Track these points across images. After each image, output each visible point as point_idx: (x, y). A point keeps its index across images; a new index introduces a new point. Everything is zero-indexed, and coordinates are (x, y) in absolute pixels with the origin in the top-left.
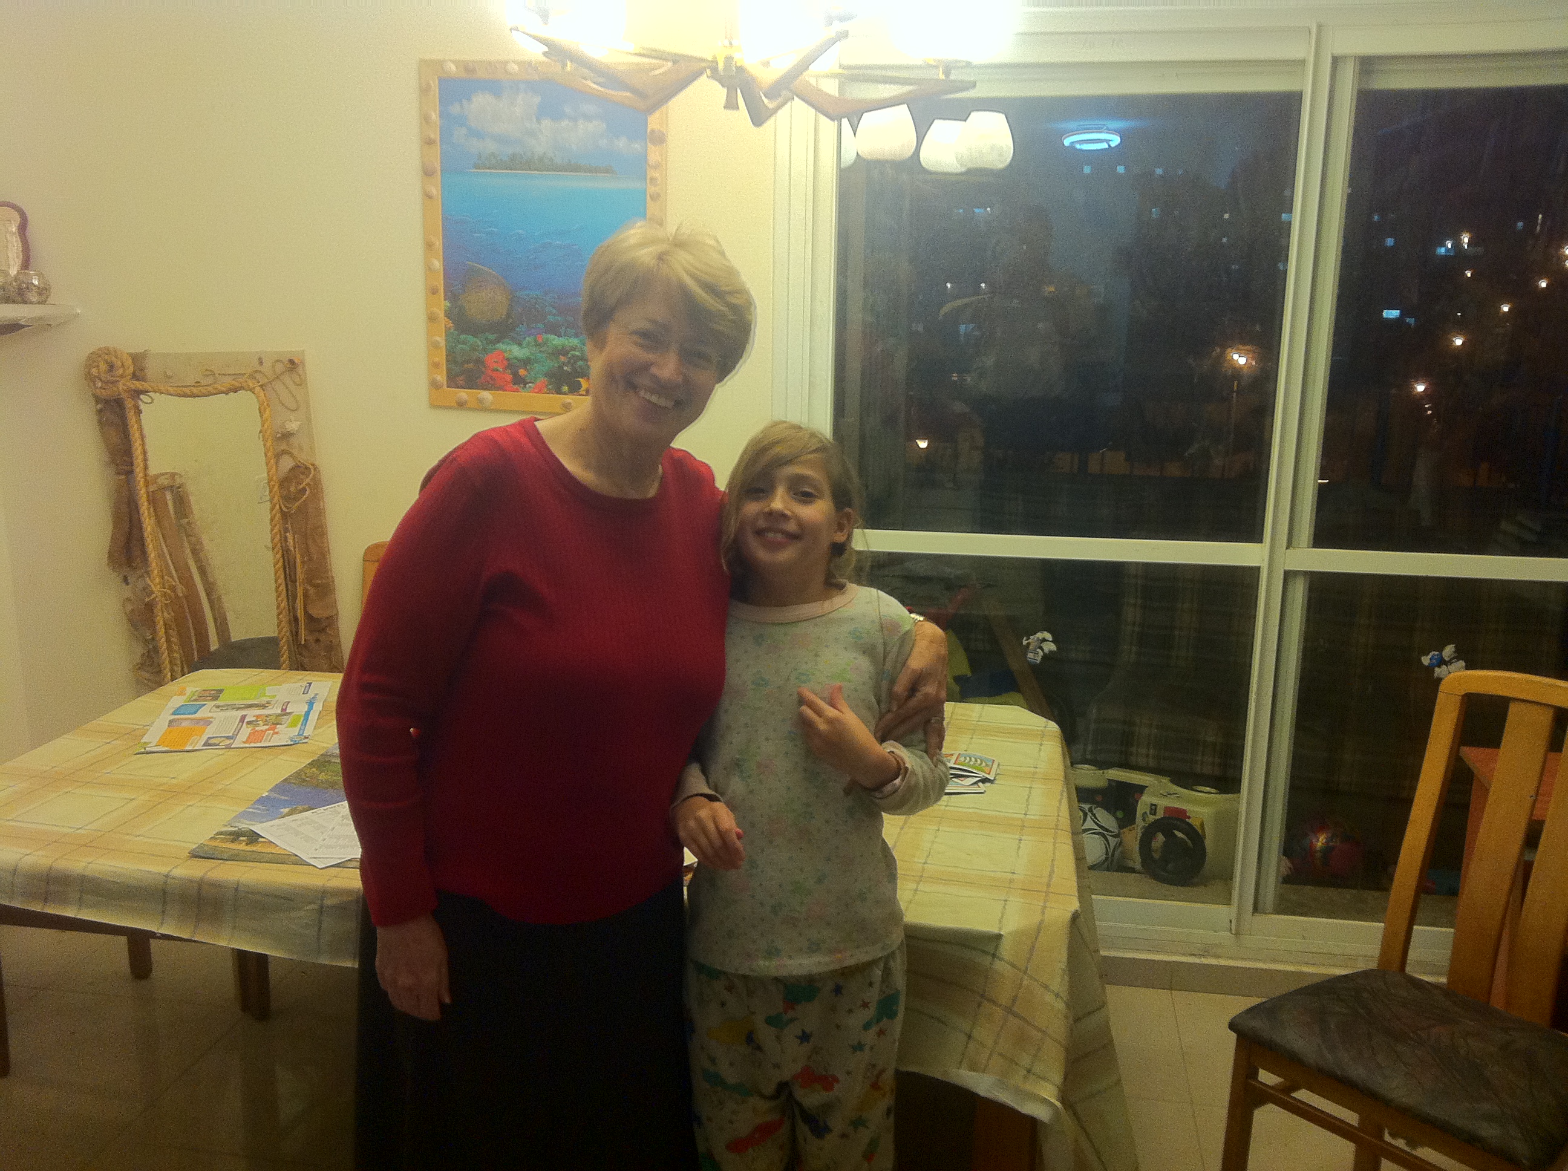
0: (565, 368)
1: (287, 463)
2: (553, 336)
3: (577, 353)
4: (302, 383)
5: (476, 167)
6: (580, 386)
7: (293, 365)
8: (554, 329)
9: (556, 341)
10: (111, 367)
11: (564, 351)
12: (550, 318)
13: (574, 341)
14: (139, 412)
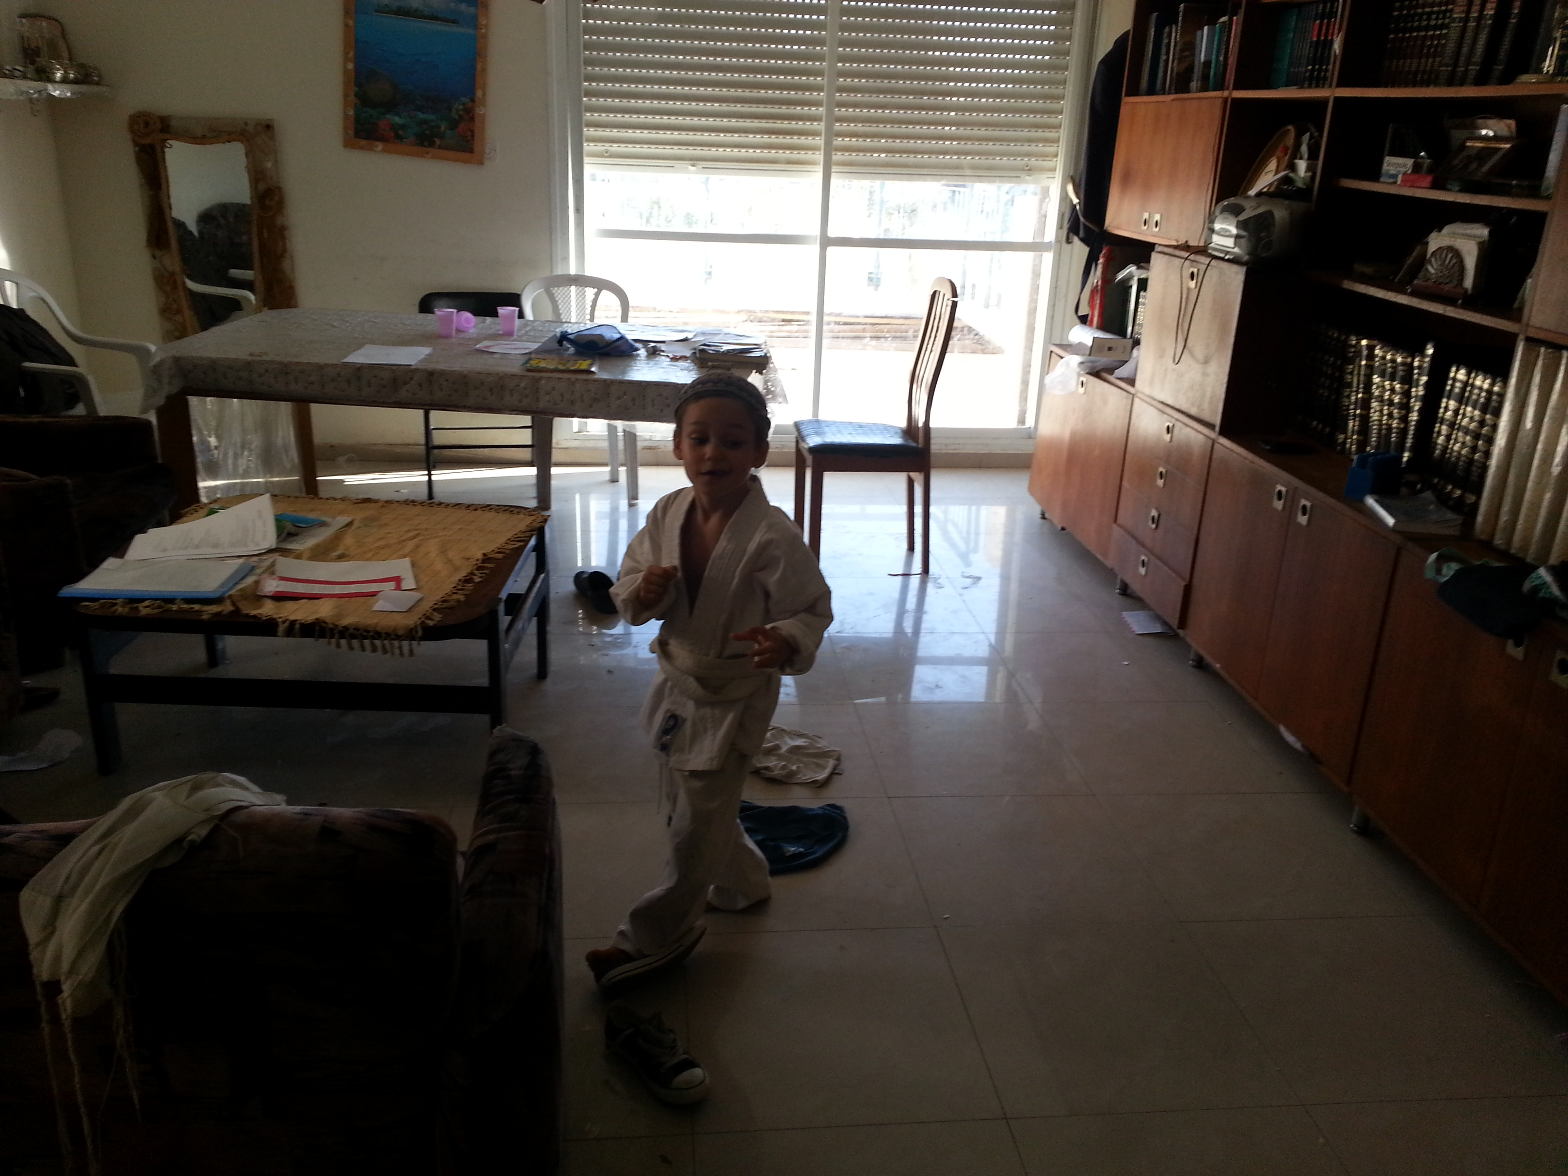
0: (426, 132)
1: (262, 187)
2: (419, 113)
3: (433, 124)
4: (272, 138)
5: (377, 11)
6: (434, 143)
7: (268, 127)
8: (420, 109)
9: (421, 116)
10: (147, 124)
11: (426, 122)
12: (419, 103)
13: (432, 117)
14: (163, 152)
